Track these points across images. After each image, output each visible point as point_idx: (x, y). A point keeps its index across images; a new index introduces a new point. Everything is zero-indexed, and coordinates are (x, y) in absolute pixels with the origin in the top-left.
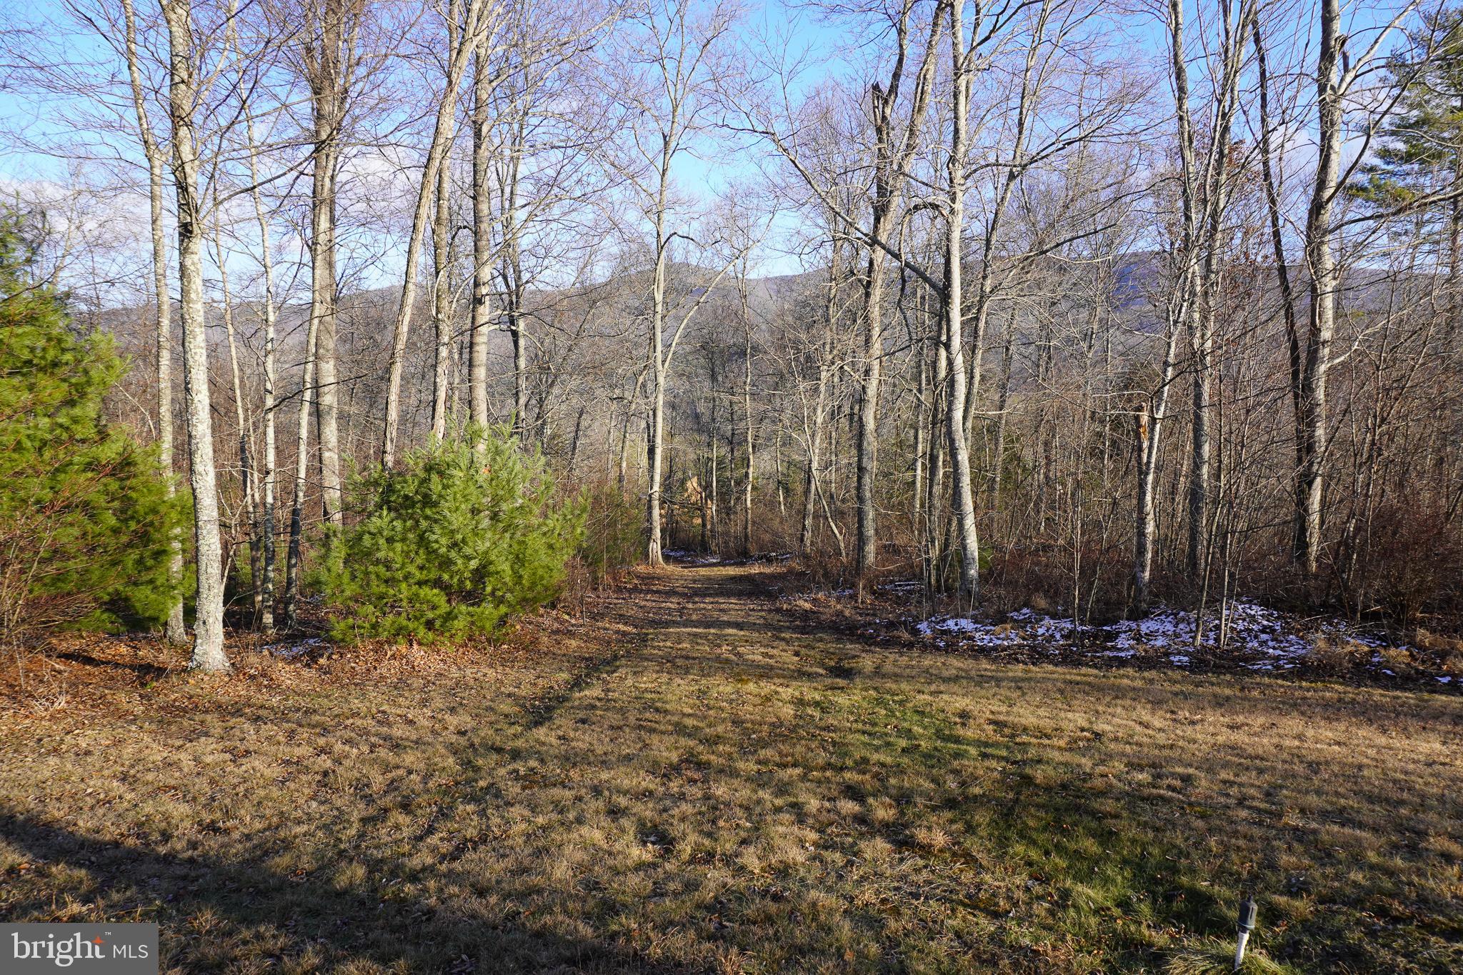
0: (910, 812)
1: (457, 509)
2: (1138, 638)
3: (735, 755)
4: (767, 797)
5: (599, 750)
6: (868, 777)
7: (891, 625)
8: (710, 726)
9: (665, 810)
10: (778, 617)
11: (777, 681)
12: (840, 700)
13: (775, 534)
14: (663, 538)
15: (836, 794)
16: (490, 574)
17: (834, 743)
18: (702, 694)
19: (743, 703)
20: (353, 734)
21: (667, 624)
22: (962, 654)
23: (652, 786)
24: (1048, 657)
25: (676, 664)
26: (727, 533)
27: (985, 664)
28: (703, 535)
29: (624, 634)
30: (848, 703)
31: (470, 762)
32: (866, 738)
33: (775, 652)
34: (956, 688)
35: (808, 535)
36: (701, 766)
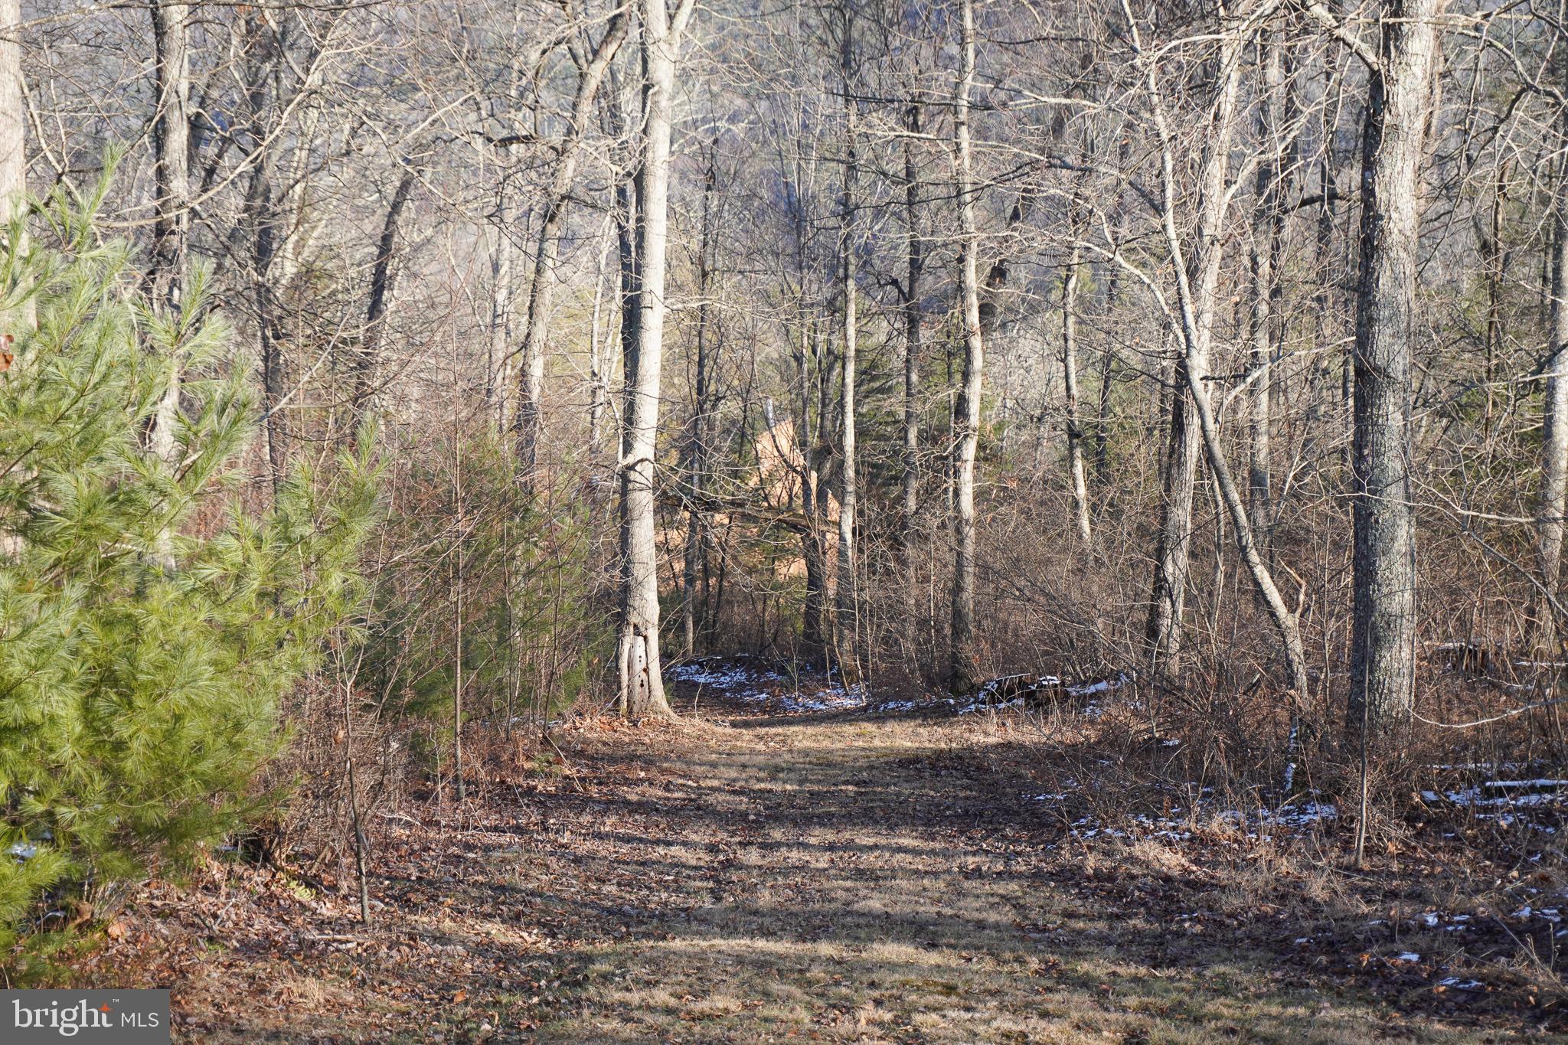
7: (1485, 936)
10: (1063, 900)
13: (1056, 604)
14: (670, 626)
21: (665, 922)
26: (895, 610)
28: (811, 617)
29: (507, 956)
33: (1051, 1031)
35: (1173, 616)
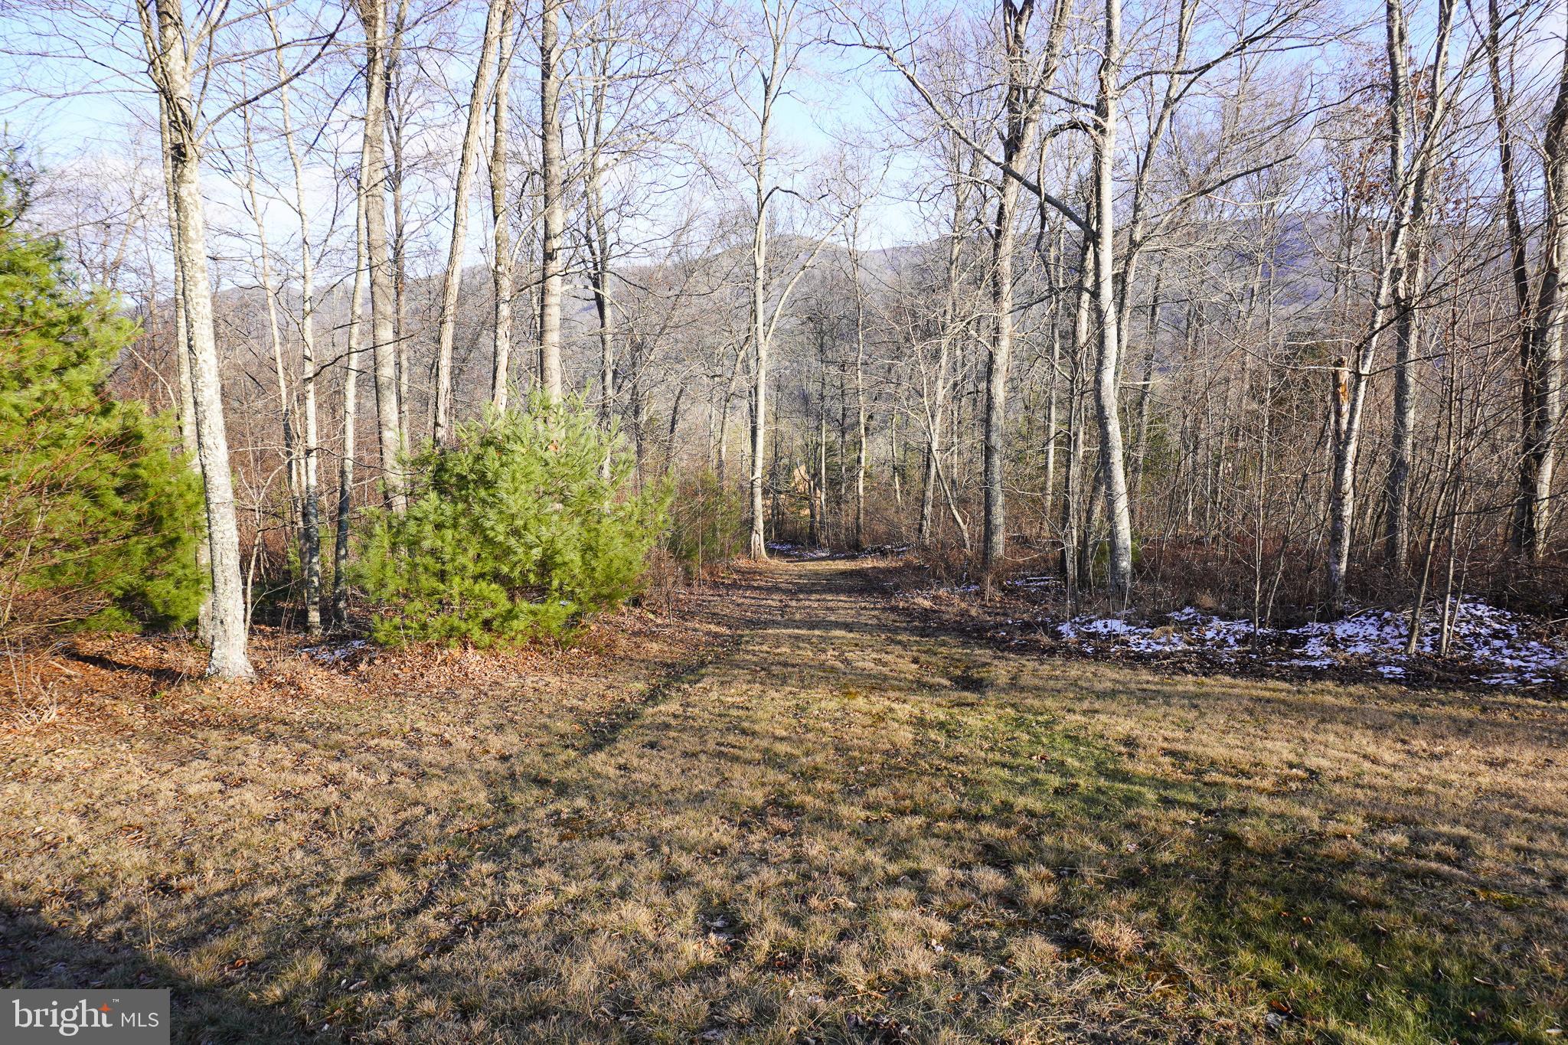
0: (1077, 887)
1: (516, 490)
2: (1333, 643)
3: (836, 796)
4: (878, 861)
5: (666, 785)
6: (1013, 832)
7: (1027, 627)
8: (807, 754)
9: (740, 878)
10: (892, 616)
11: (892, 694)
12: (971, 721)
13: (890, 523)
14: (767, 531)
15: (971, 856)
16: (557, 566)
17: (966, 781)
18: (800, 710)
19: (850, 724)
20: (373, 759)
21: (766, 624)
22: (1115, 662)
23: (726, 840)
24: (1222, 666)
25: (771, 673)
26: (838, 525)
27: (1145, 675)
28: (812, 527)
29: (716, 635)
30: (980, 724)
31: (505, 798)
32: (1006, 774)
33: (889, 658)
34: (1114, 706)
35: (927, 526)
36: (793, 811)
